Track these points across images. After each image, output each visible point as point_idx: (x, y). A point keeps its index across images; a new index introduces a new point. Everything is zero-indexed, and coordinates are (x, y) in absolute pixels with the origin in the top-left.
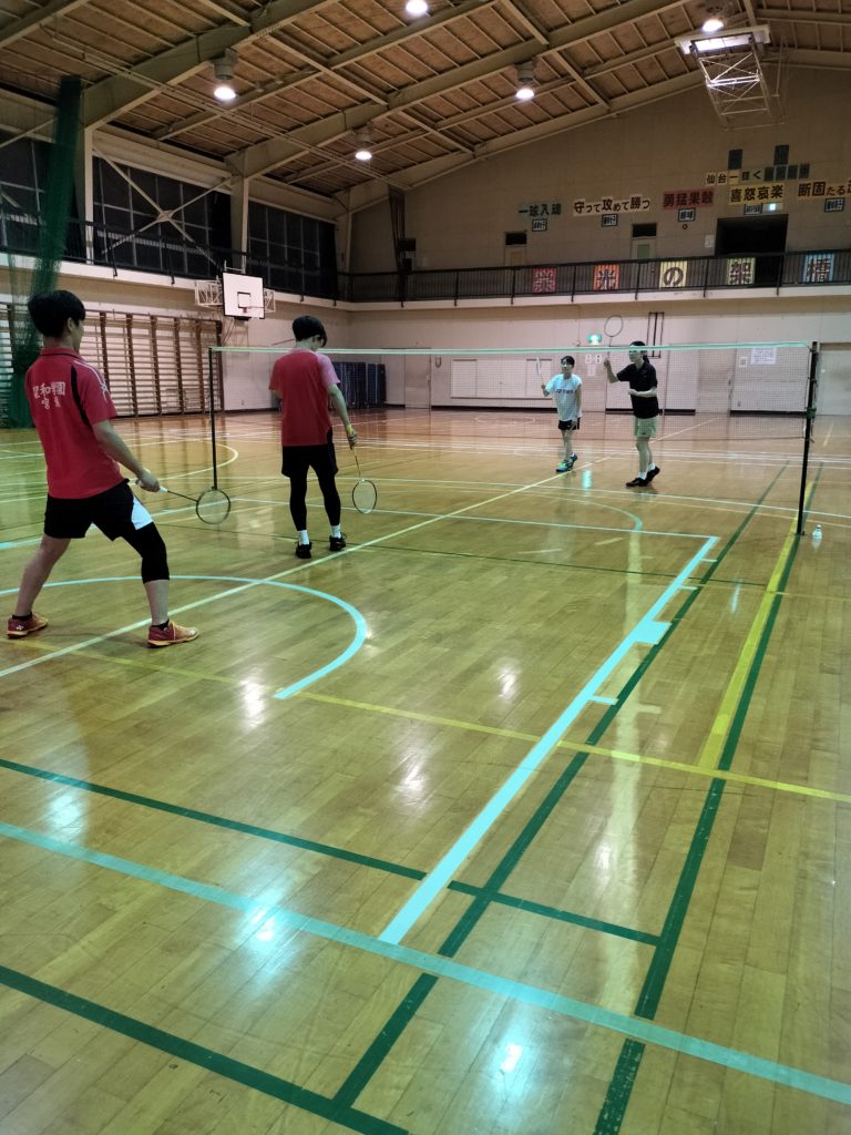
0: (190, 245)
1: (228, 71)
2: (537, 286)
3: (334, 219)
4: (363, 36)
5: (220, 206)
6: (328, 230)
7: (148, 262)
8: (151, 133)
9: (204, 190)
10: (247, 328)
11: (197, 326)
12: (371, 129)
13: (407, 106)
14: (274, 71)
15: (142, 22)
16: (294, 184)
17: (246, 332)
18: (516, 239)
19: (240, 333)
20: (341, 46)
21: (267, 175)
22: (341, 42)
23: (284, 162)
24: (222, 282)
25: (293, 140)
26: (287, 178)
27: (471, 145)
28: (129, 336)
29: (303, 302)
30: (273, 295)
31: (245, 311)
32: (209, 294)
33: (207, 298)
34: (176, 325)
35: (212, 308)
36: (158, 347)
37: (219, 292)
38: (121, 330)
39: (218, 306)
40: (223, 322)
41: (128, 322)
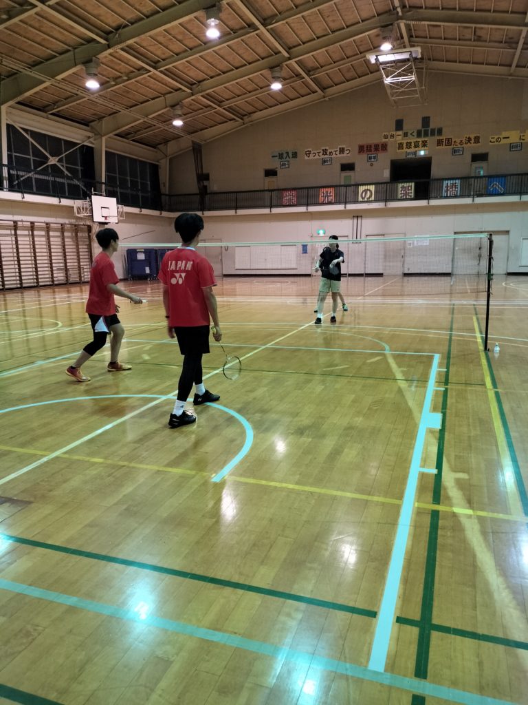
0: (68, 178)
1: (94, 71)
2: (285, 201)
3: (158, 161)
4: (177, 51)
5: (88, 154)
6: (155, 168)
7: (43, 189)
8: (42, 109)
9: (77, 144)
11: (76, 229)
12: (182, 107)
13: (203, 93)
14: (122, 71)
15: (38, 40)
16: (133, 140)
18: (270, 173)
20: (163, 57)
21: (116, 135)
22: (164, 54)
23: (127, 127)
24: (91, 201)
25: (133, 113)
26: (129, 136)
27: (242, 116)
28: (33, 236)
29: (141, 213)
30: (123, 209)
31: (106, 219)
32: (83, 208)
33: (82, 211)
34: (62, 228)
35: (85, 217)
36: (51, 243)
37: (89, 207)
38: (27, 233)
39: (89, 216)
40: (92, 226)
41: (32, 227)
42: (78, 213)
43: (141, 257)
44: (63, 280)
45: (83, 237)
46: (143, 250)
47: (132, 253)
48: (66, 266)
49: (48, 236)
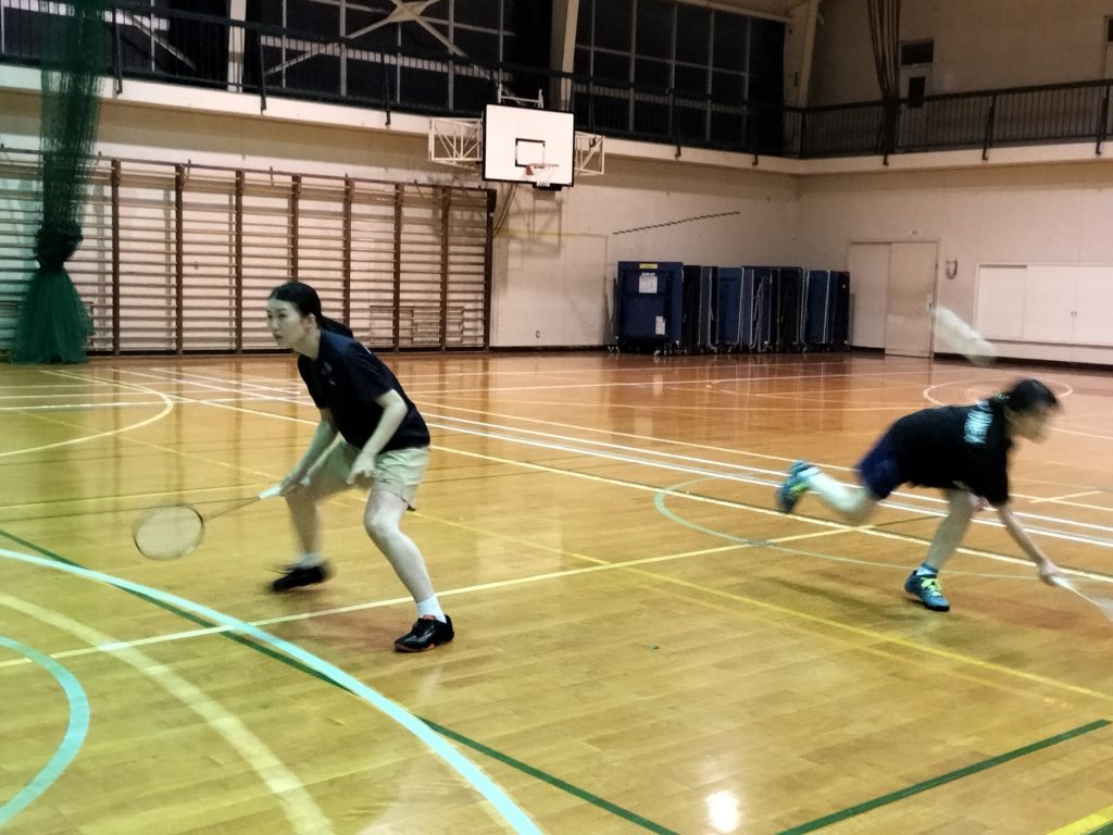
3: (787, 14)
10: (560, 203)
11: (443, 199)
17: (558, 210)
19: (545, 211)
24: (484, 121)
28: (294, 213)
29: (681, 159)
30: (601, 144)
31: (529, 172)
32: (458, 141)
33: (454, 148)
34: (397, 196)
35: (466, 167)
36: (353, 234)
37: (480, 139)
38: (283, 203)
39: (478, 163)
40: (498, 193)
41: (295, 188)
42: (440, 152)
43: (648, 285)
44: (389, 338)
45: (472, 223)
46: (655, 267)
47: (628, 272)
48: (396, 300)
49: (347, 216)
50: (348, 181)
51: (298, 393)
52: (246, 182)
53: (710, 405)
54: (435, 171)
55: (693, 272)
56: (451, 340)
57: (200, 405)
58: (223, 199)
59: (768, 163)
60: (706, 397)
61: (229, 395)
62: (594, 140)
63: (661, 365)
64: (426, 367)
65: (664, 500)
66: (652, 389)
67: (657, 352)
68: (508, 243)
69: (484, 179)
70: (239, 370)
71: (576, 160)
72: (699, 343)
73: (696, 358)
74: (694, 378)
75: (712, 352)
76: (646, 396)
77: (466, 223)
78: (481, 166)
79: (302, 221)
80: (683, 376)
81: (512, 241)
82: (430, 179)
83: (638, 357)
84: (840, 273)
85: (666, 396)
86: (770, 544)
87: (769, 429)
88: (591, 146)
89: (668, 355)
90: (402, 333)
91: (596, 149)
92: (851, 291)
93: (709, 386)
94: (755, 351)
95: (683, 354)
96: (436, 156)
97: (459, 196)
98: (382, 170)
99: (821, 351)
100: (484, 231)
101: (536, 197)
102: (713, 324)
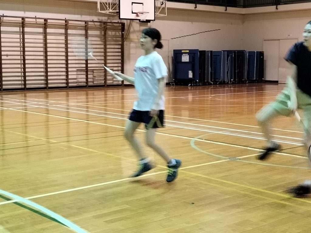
28: (45, 34)
29: (196, 9)
30: (166, 4)
31: (137, 16)
32: (109, 4)
33: (108, 7)
34: (86, 26)
35: (112, 14)
36: (69, 42)
37: (118, 3)
38: (41, 30)
39: (117, 12)
40: (126, 24)
41: (45, 24)
42: (102, 8)
43: (185, 58)
44: (84, 82)
45: (115, 36)
46: (188, 51)
47: (177, 54)
48: (87, 67)
49: (66, 35)
50: (66, 21)
51: (48, 104)
52: (26, 22)
53: (211, 104)
54: (100, 16)
55: (203, 53)
56: (109, 82)
57: (10, 110)
58: (17, 29)
59: (231, 10)
60: (209, 101)
61: (22, 106)
62: (163, 2)
63: (191, 90)
64: (99, 93)
65: (194, 143)
66: (188, 99)
67: (190, 84)
68: (130, 43)
69: (120, 19)
70: (25, 96)
71: (156, 11)
72: (206, 81)
73: (205, 86)
74: (204, 94)
75: (211, 84)
76: (186, 102)
77: (113, 36)
78: (118, 13)
79: (48, 37)
80: (200, 94)
81: (132, 43)
82: (99, 19)
83: (182, 87)
84: (260, 52)
85: (194, 101)
86: (238, 159)
87: (234, 113)
88: (161, 5)
89: (194, 86)
90: (89, 80)
91: (163, 6)
92: (265, 59)
93: (211, 97)
94: (228, 83)
95: (200, 85)
96: (100, 10)
97: (110, 26)
98: (80, 16)
99: (253, 83)
100: (120, 39)
101: (141, 25)
102: (211, 73)
